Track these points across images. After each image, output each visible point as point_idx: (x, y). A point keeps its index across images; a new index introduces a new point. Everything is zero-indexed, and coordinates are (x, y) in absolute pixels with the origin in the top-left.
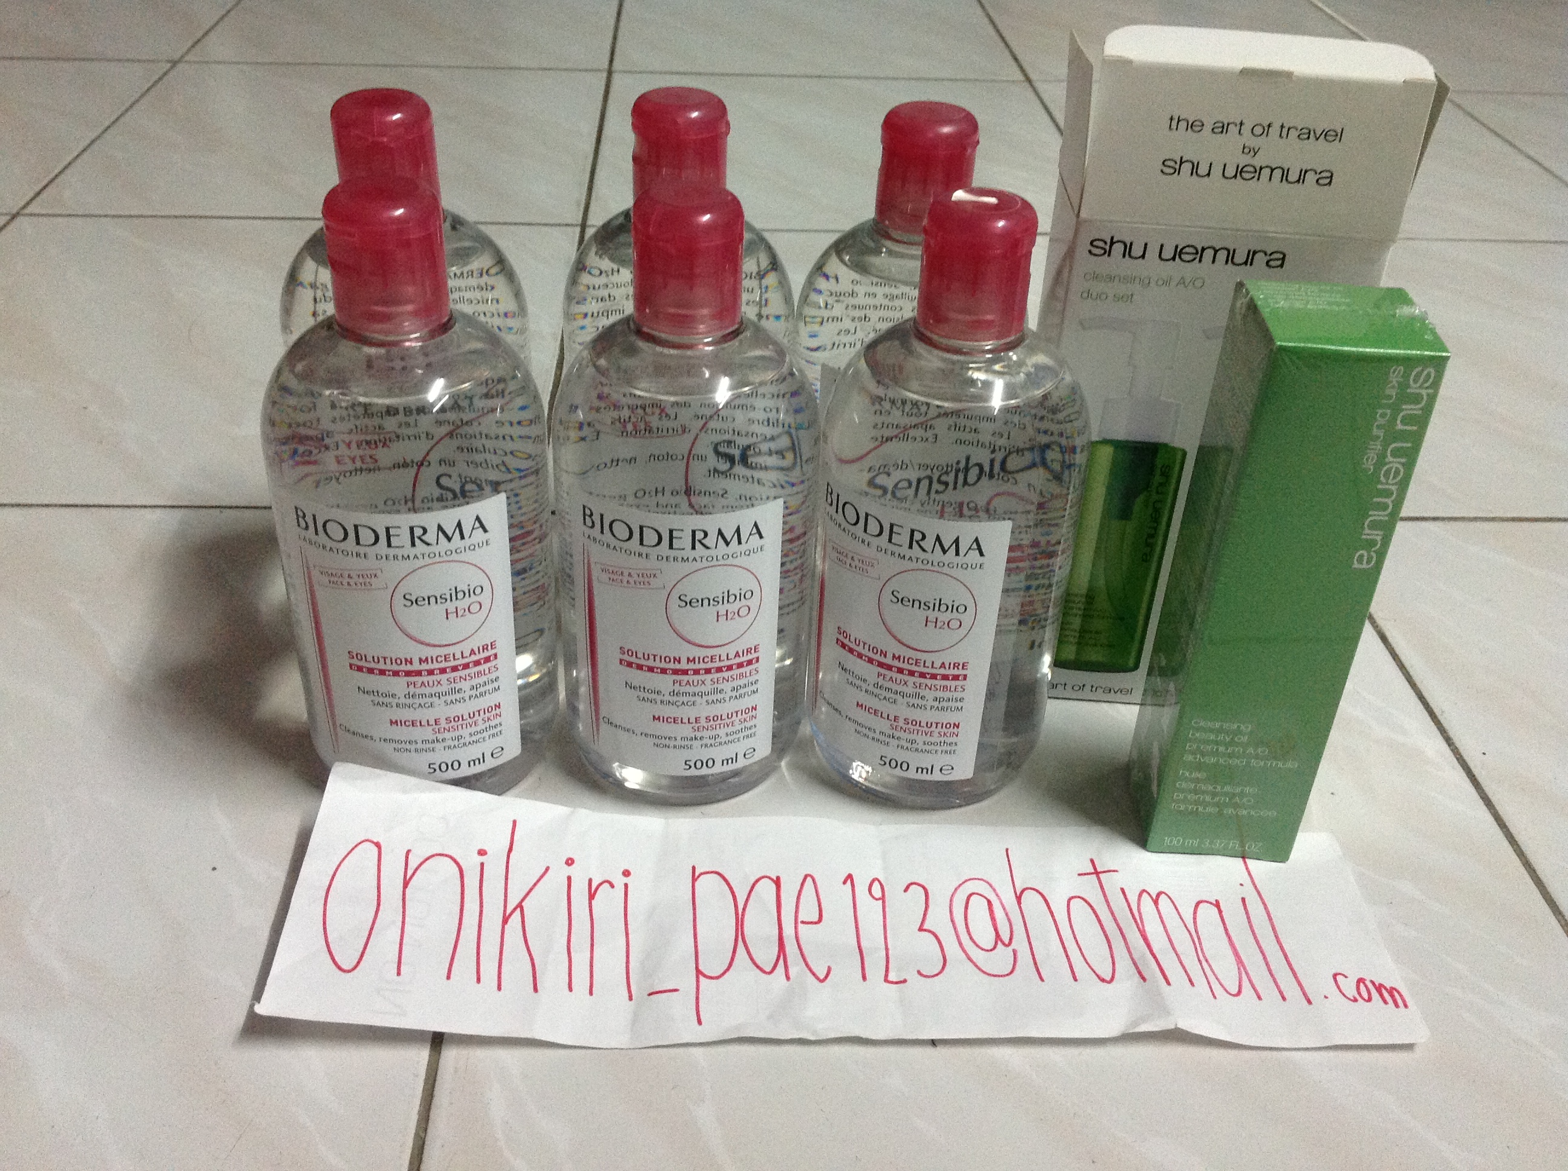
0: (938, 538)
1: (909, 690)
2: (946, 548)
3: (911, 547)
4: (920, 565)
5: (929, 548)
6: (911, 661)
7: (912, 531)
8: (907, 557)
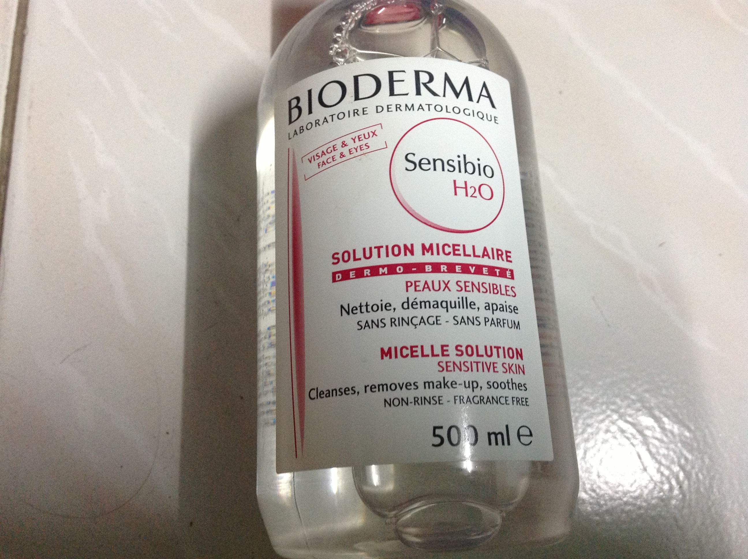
0: (447, 78)
1: (453, 296)
2: (458, 91)
3: (418, 93)
4: (433, 114)
5: (440, 92)
6: (447, 250)
7: (417, 73)
8: (416, 107)
